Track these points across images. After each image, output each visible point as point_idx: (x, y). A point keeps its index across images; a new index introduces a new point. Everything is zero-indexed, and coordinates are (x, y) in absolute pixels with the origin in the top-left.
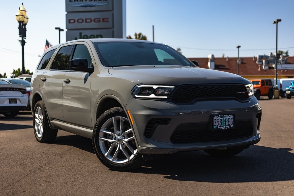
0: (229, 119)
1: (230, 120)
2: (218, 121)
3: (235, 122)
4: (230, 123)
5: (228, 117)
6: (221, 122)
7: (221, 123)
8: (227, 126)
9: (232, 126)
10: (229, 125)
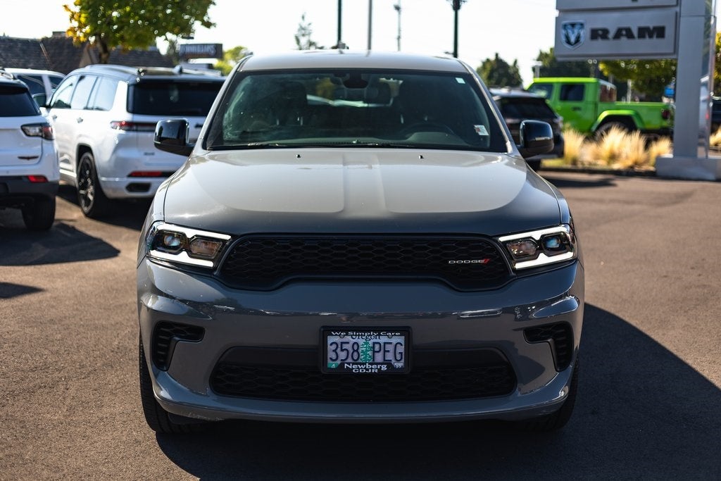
0: (385, 343)
1: (388, 347)
2: (345, 346)
3: (411, 355)
4: (390, 356)
5: (383, 339)
6: (354, 351)
7: (355, 354)
8: (377, 364)
9: (399, 365)
10: (389, 364)
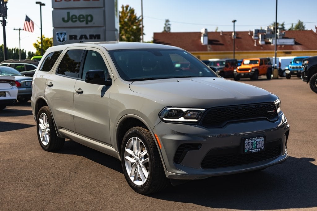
0: (259, 141)
1: (260, 142)
2: (250, 144)
3: (266, 144)
4: (260, 146)
5: (259, 140)
6: (252, 145)
7: (252, 146)
8: (258, 149)
9: (262, 148)
10: (260, 148)
